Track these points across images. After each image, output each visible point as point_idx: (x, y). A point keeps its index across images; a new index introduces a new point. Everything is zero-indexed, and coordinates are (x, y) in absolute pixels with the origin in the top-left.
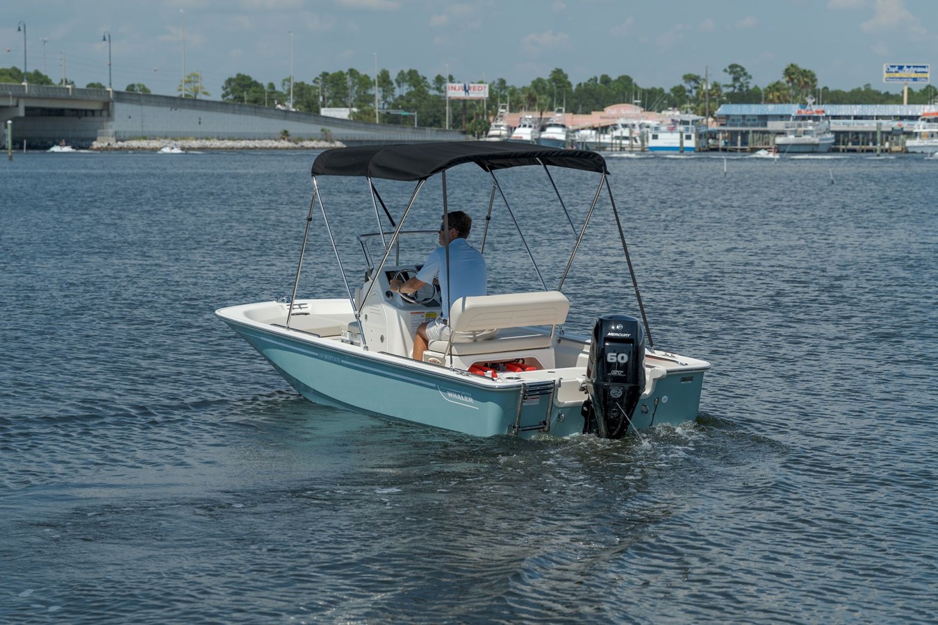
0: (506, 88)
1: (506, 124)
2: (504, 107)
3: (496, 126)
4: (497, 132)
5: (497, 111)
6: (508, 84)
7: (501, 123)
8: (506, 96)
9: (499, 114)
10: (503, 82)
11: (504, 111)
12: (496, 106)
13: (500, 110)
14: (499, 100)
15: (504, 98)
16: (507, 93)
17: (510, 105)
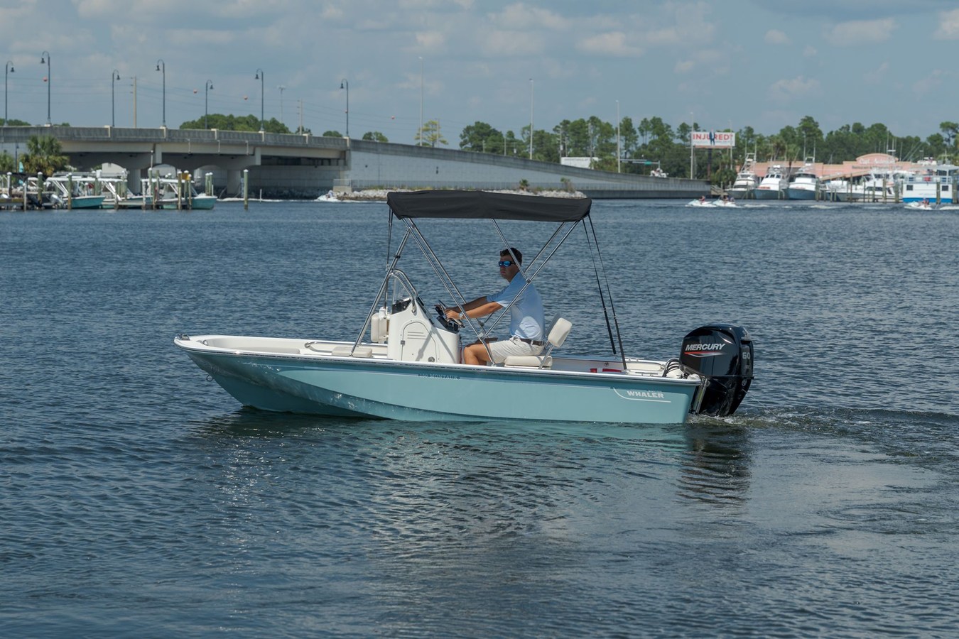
0: (753, 136)
1: (752, 174)
2: (751, 157)
3: (743, 176)
4: (744, 183)
5: (744, 160)
6: (756, 132)
7: (748, 173)
8: (753, 145)
9: (745, 163)
10: (750, 130)
11: (751, 160)
12: (743, 155)
13: (747, 160)
14: (746, 149)
15: (751, 147)
16: (755, 142)
17: (758, 154)
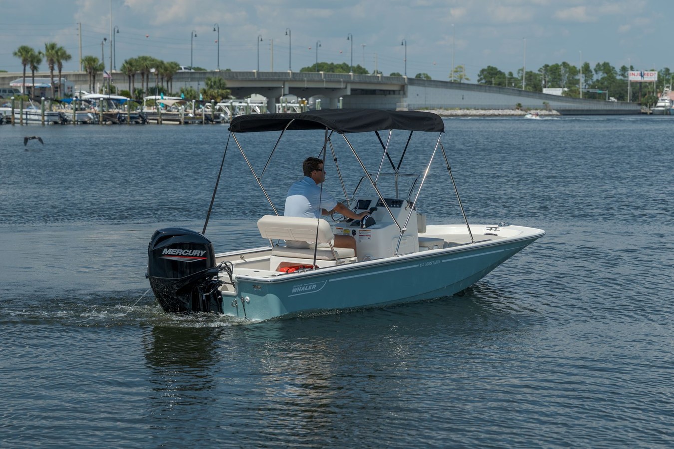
0: (669, 74)
1: (669, 98)
2: (668, 87)
3: (662, 100)
4: (662, 104)
5: (663, 89)
6: (671, 71)
7: (665, 98)
8: (669, 80)
9: (664, 92)
10: (667, 70)
11: (667, 89)
12: (663, 86)
13: (665, 89)
14: (664, 82)
15: (668, 81)
16: (670, 78)
17: (672, 86)
